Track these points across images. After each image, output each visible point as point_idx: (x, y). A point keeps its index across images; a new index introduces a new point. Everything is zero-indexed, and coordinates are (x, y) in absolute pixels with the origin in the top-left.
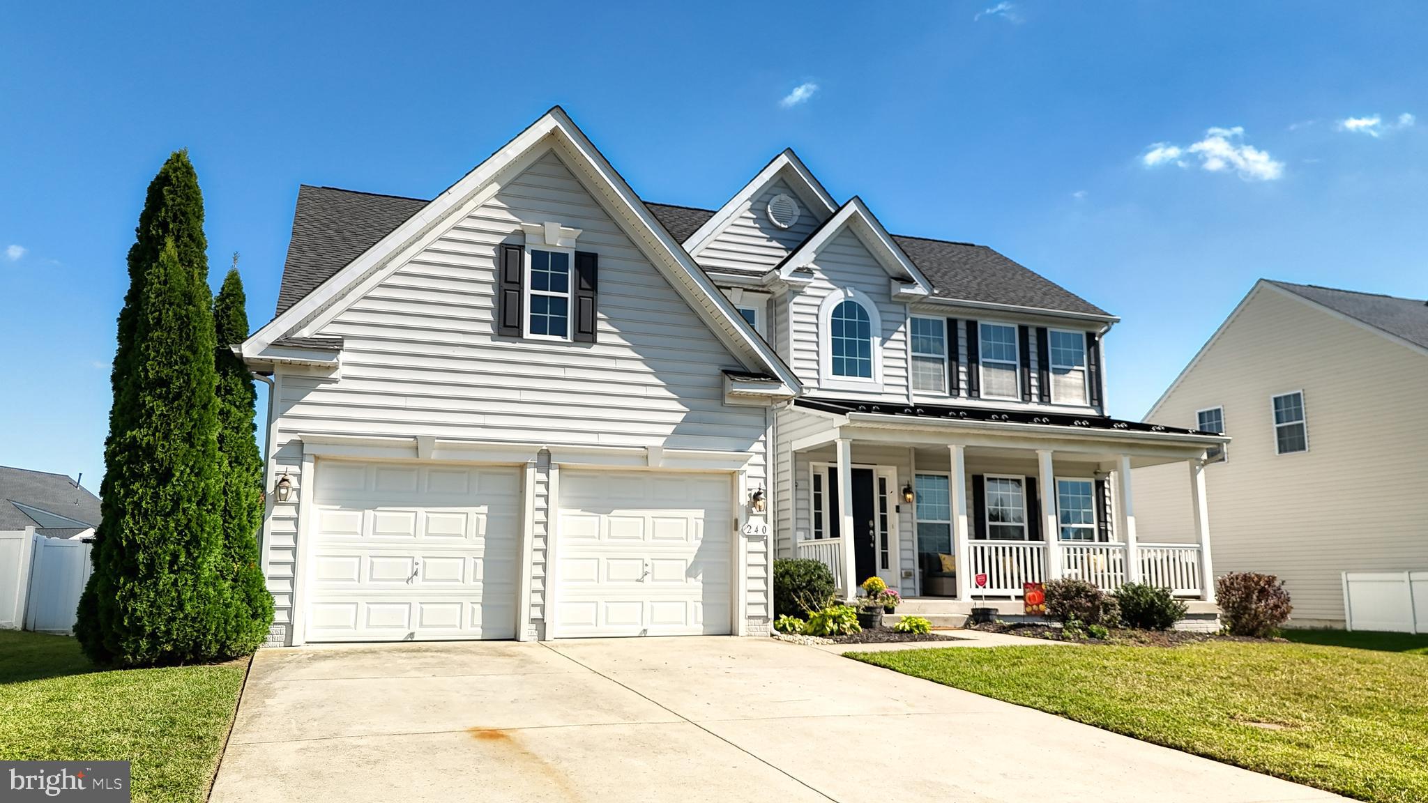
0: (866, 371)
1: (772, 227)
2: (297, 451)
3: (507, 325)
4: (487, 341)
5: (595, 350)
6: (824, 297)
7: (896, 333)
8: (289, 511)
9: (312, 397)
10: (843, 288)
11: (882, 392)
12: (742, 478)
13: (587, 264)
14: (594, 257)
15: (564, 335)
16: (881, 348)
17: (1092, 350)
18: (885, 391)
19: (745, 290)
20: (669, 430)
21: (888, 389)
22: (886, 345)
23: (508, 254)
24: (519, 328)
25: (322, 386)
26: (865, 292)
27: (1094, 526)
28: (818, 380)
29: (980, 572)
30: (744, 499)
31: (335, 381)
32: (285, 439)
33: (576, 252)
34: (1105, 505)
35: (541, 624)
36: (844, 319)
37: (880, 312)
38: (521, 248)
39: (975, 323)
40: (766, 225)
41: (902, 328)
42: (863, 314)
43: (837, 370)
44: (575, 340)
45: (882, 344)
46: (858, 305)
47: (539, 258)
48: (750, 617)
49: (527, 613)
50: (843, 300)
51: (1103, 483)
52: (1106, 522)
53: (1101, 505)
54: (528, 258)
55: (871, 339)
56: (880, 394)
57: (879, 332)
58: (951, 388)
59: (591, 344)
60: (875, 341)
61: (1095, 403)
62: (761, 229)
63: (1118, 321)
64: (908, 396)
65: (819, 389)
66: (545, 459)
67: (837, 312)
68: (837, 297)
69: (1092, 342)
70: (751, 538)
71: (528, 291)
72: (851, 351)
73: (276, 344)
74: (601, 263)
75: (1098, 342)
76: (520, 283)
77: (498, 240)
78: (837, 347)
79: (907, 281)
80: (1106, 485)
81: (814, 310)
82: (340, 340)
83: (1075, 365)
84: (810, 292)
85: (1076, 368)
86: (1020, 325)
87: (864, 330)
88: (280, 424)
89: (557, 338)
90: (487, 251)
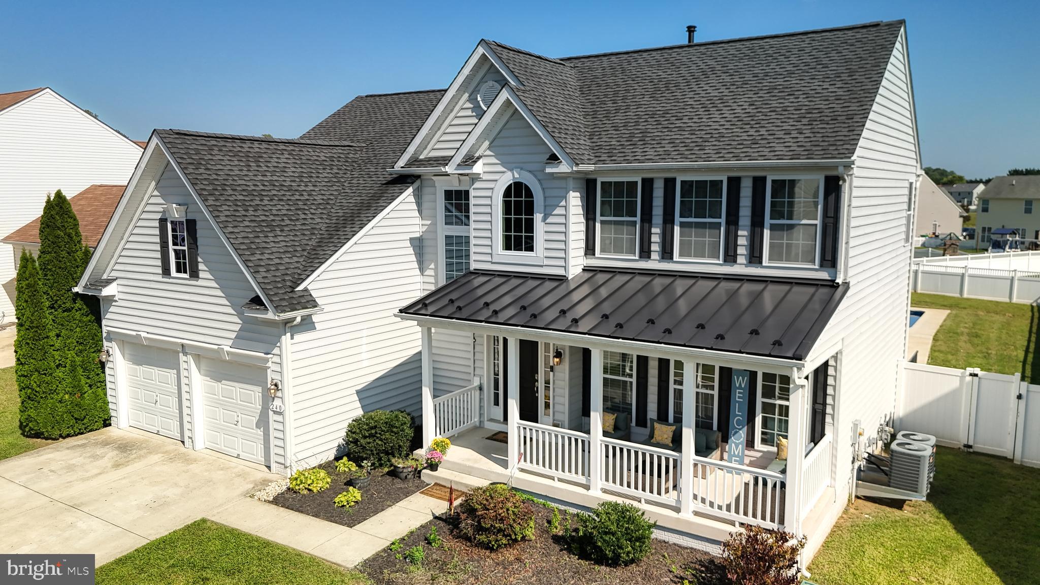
0: (529, 246)
2: (111, 339)
3: (165, 268)
5: (200, 282)
6: (496, 181)
7: (558, 208)
9: (111, 309)
10: (511, 170)
11: (542, 264)
12: (269, 371)
13: (191, 225)
14: (194, 222)
15: (187, 273)
16: (543, 223)
17: (832, 198)
18: (545, 264)
20: (233, 335)
22: (548, 221)
23: (163, 224)
24: (170, 270)
25: (114, 304)
26: (530, 172)
28: (491, 254)
31: (116, 301)
32: (106, 329)
33: (186, 220)
34: (825, 385)
36: (513, 199)
37: (543, 189)
38: (166, 220)
39: (673, 180)
41: (563, 203)
42: (529, 193)
43: (507, 247)
44: (191, 277)
45: (544, 219)
46: (525, 184)
47: (173, 225)
48: (276, 462)
49: (188, 433)
50: (512, 182)
52: (824, 404)
54: (169, 227)
55: (535, 215)
56: (542, 266)
57: (542, 209)
58: (642, 251)
59: (196, 279)
60: (538, 217)
61: (827, 264)
64: (567, 267)
65: (492, 263)
66: (185, 350)
67: (507, 193)
68: (507, 179)
69: (832, 188)
70: (275, 412)
71: (171, 247)
72: (518, 229)
74: (196, 224)
75: (840, 187)
76: (167, 242)
77: (159, 216)
79: (554, 158)
80: (832, 363)
81: (488, 193)
82: (115, 280)
83: (804, 218)
84: (485, 177)
85: (804, 222)
86: (730, 179)
87: (530, 208)
88: (104, 322)
89: (185, 275)
90: (156, 224)
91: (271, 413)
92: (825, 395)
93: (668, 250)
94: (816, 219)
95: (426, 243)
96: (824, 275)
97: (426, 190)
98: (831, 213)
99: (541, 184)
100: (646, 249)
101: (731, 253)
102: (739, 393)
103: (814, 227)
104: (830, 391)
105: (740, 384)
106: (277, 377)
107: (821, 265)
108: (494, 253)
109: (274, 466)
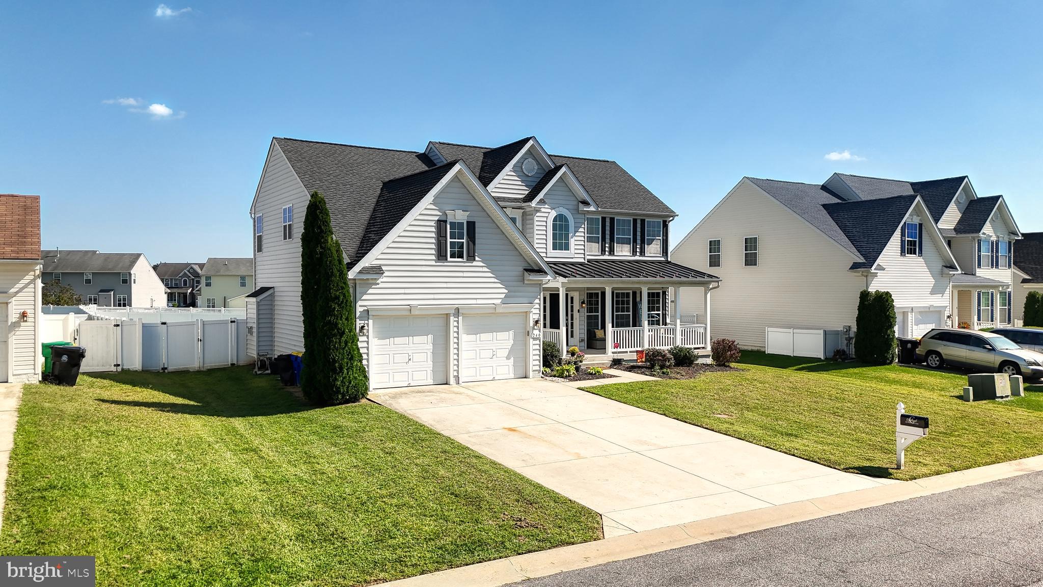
0: (567, 248)
1: (524, 175)
2: (366, 314)
3: (441, 255)
4: (433, 263)
5: (475, 263)
6: (549, 213)
7: (580, 228)
8: (365, 338)
9: (370, 291)
10: (558, 208)
12: (531, 314)
13: (471, 226)
14: (474, 223)
15: (463, 258)
16: (574, 236)
17: (665, 229)
18: (575, 256)
19: (513, 208)
20: (503, 296)
21: (576, 256)
22: (576, 235)
23: (441, 224)
24: (446, 256)
25: (373, 287)
26: (567, 209)
27: (661, 312)
28: (546, 253)
29: (616, 342)
30: (532, 324)
31: (378, 284)
32: (361, 309)
33: (467, 222)
34: (666, 302)
35: (457, 378)
36: (558, 223)
37: (574, 218)
38: (445, 222)
39: (613, 218)
40: (521, 174)
41: (583, 226)
42: (566, 220)
43: (554, 248)
44: (467, 260)
45: (574, 234)
46: (564, 216)
47: (452, 224)
48: (534, 371)
49: (452, 373)
50: (558, 214)
51: (666, 292)
52: (666, 310)
53: (664, 303)
54: (448, 226)
56: (572, 258)
57: (573, 228)
59: (472, 261)
60: (571, 233)
61: (665, 254)
62: (518, 176)
63: (678, 215)
64: (584, 258)
65: (547, 257)
66: (457, 312)
67: (555, 220)
68: (555, 212)
69: (665, 225)
70: (534, 339)
71: (449, 240)
72: (561, 238)
73: (360, 272)
74: (477, 225)
75: (668, 225)
76: (446, 237)
77: (436, 218)
78: (554, 237)
79: (585, 203)
81: (545, 219)
82: (380, 267)
83: (657, 236)
84: (542, 210)
85: (657, 238)
86: (634, 219)
87: (567, 228)
88: (359, 303)
89: (460, 260)
90: (433, 223)
91: (531, 340)
92: (666, 306)
93: (612, 250)
94: (661, 237)
96: (663, 259)
98: (665, 235)
99: (573, 216)
100: (603, 250)
101: (635, 251)
103: (660, 240)
106: (536, 317)
107: (663, 255)
109: (531, 374)
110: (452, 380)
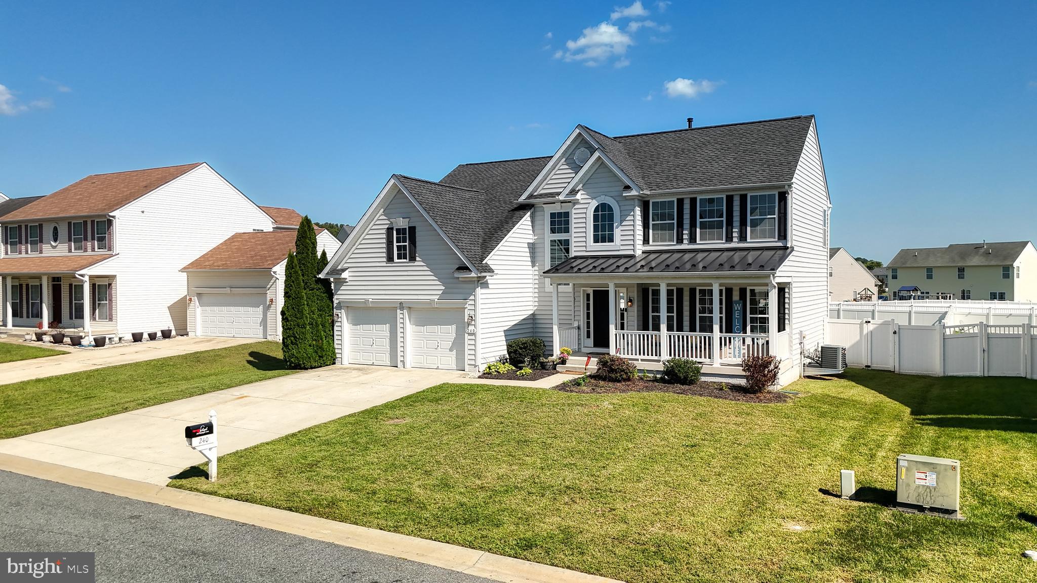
0: (611, 240)
2: (340, 307)
3: (390, 259)
4: (384, 264)
5: (416, 263)
6: (589, 203)
7: (628, 216)
8: (340, 324)
9: (343, 288)
10: (599, 197)
12: (466, 310)
13: (412, 230)
14: (414, 228)
15: (406, 259)
16: (619, 226)
17: (782, 203)
19: (562, 203)
20: (440, 292)
21: (622, 248)
22: (623, 224)
23: (390, 230)
24: (393, 258)
25: (344, 284)
26: (611, 197)
28: (586, 246)
30: (467, 319)
31: (347, 282)
32: (337, 302)
33: (409, 227)
35: (403, 362)
36: (600, 213)
37: (620, 206)
38: (392, 229)
39: (695, 199)
40: (575, 165)
41: (632, 213)
42: (610, 209)
43: (596, 240)
44: (410, 260)
45: (620, 223)
46: (608, 204)
47: (398, 231)
48: (469, 365)
49: (400, 359)
50: (599, 203)
51: (784, 289)
52: (784, 314)
54: (395, 232)
55: (614, 221)
56: (619, 250)
57: (619, 217)
58: (678, 239)
59: (413, 262)
60: (616, 222)
61: (782, 238)
62: (571, 169)
64: (634, 250)
65: (586, 251)
66: (401, 306)
67: (596, 210)
68: (596, 202)
69: (782, 198)
70: (469, 334)
71: (395, 244)
72: (603, 230)
73: (327, 274)
74: (417, 228)
75: (786, 197)
76: (393, 242)
77: (386, 227)
78: (596, 228)
79: (627, 188)
80: (787, 290)
81: (584, 211)
82: (347, 269)
83: (769, 215)
84: (582, 202)
85: (769, 217)
86: (727, 197)
87: (611, 218)
88: (335, 297)
89: (405, 260)
90: (384, 231)
91: (466, 335)
92: (784, 308)
93: (693, 237)
94: (775, 215)
95: (537, 246)
96: (780, 244)
97: (538, 214)
98: (782, 211)
99: (618, 203)
100: (680, 238)
101: (730, 236)
102: (737, 313)
103: (774, 219)
104: (787, 306)
105: (738, 308)
106: (472, 313)
107: (779, 239)
108: (587, 245)
109: (467, 368)
110: (400, 364)
